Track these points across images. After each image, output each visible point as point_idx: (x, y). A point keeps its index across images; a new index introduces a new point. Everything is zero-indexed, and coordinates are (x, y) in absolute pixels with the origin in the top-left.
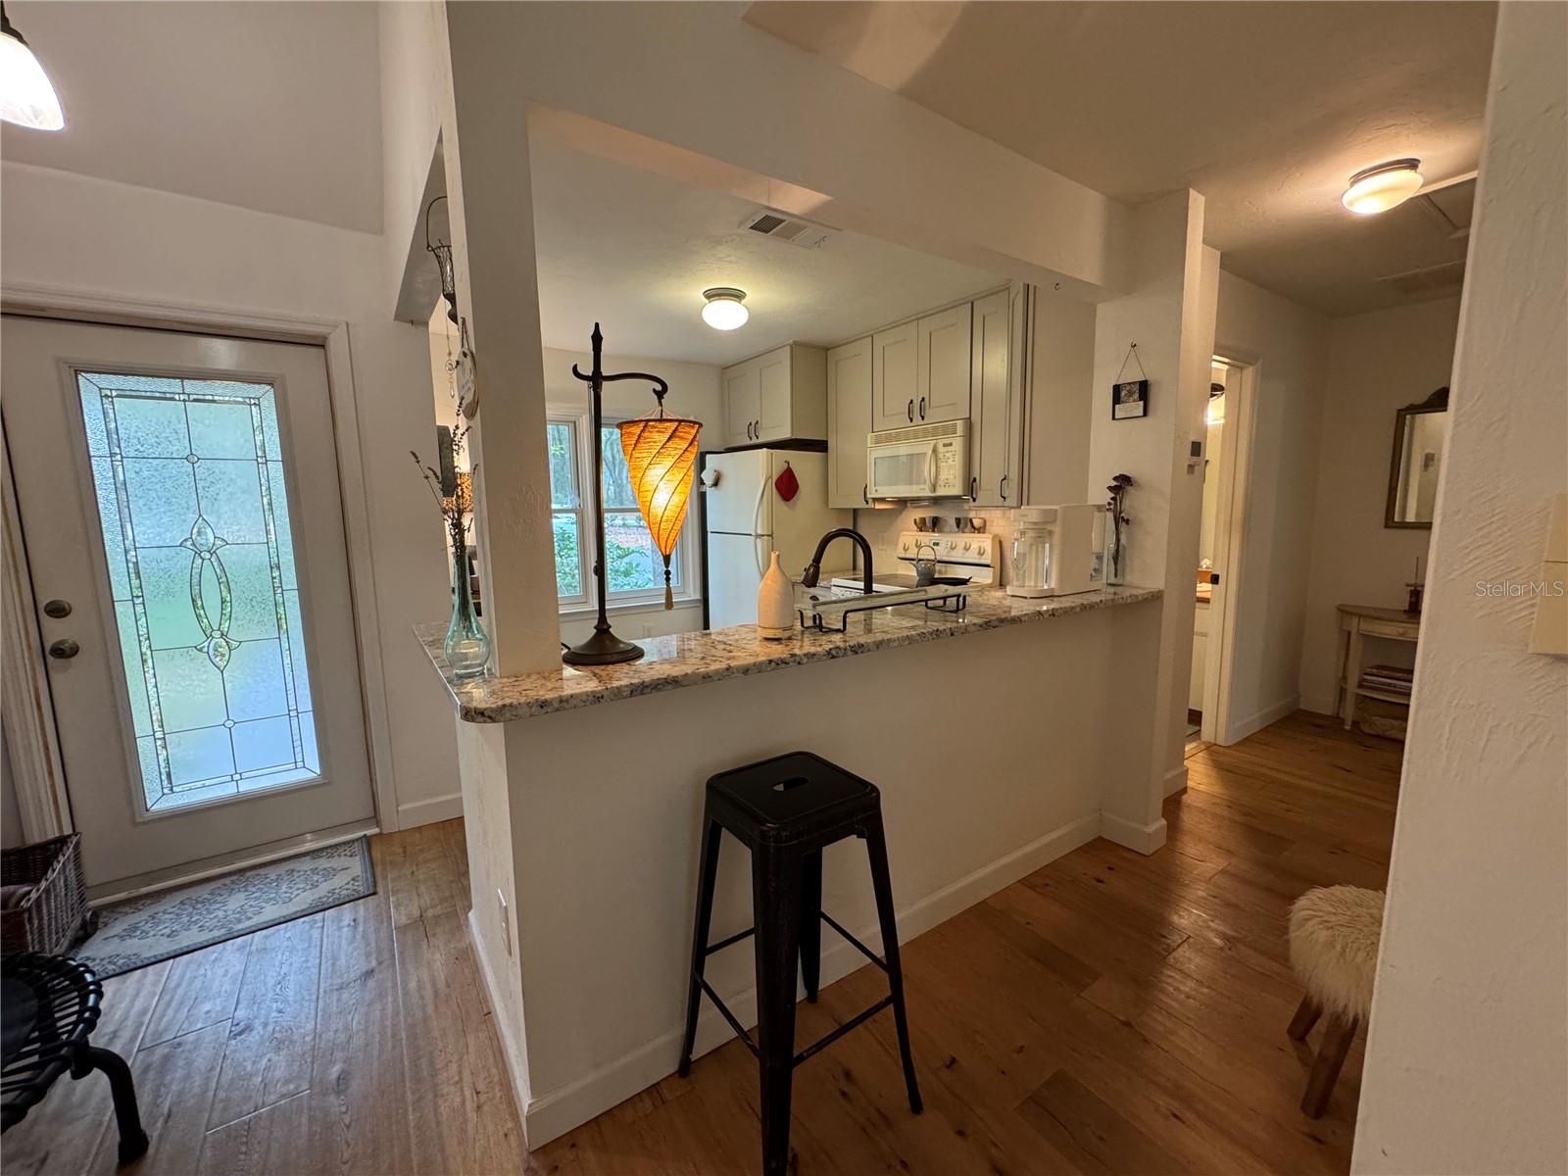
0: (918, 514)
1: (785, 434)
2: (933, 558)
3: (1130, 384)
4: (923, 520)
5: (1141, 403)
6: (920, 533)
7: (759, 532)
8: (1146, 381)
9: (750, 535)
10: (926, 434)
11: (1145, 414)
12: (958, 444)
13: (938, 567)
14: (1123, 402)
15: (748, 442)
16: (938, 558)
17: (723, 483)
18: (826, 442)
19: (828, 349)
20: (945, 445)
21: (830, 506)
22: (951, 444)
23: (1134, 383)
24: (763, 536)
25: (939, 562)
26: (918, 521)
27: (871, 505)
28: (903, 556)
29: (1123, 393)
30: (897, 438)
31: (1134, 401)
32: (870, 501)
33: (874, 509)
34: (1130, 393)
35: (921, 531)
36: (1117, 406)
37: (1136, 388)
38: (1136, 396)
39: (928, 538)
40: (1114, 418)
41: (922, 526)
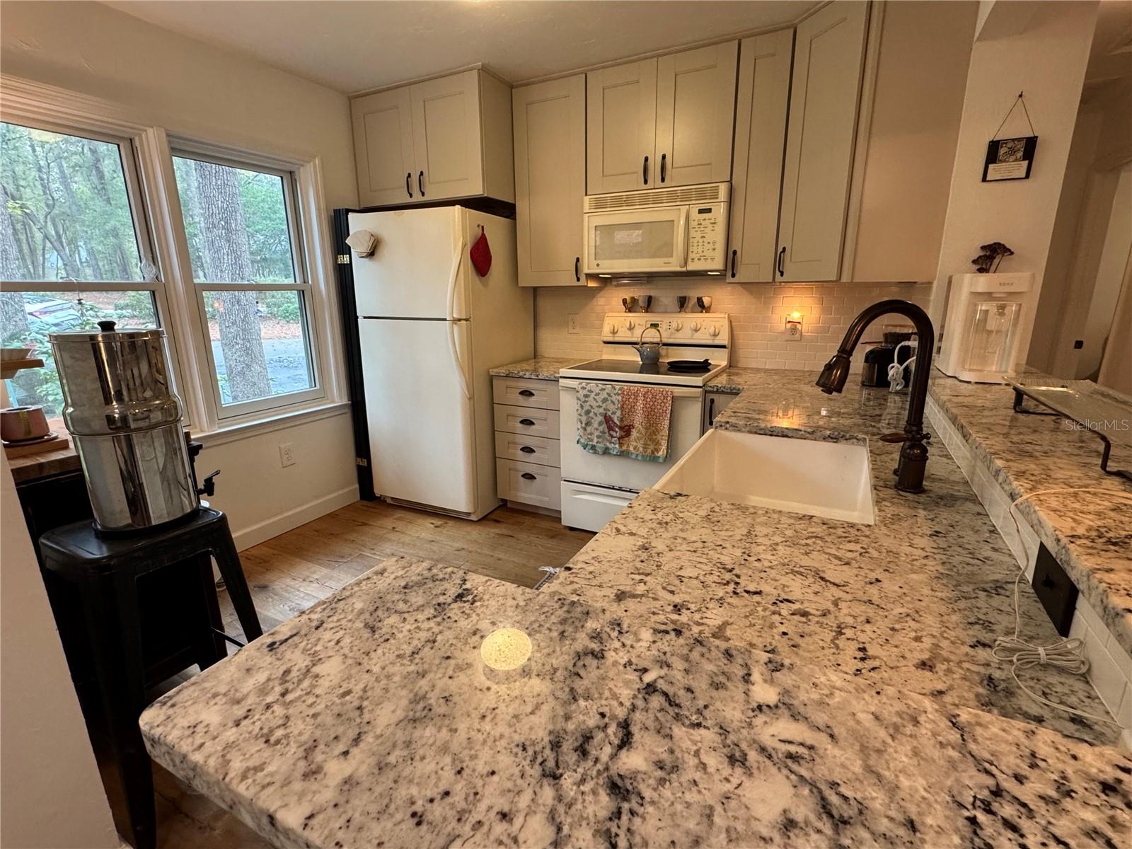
0: (628, 294)
1: (475, 189)
2: (657, 340)
3: (1013, 140)
4: (634, 300)
5: (1026, 163)
6: (631, 314)
7: (455, 316)
8: (1036, 137)
9: (445, 320)
10: (672, 198)
11: (1027, 176)
12: (720, 211)
13: (663, 350)
14: (1001, 161)
15: (409, 200)
16: (665, 340)
17: (384, 252)
18: (514, 206)
19: (512, 87)
20: (701, 211)
21: (520, 285)
22: (709, 211)
23: (1019, 140)
24: (460, 320)
25: (665, 345)
26: (628, 301)
27: (583, 282)
28: (611, 339)
29: (1002, 151)
30: (629, 202)
31: (1016, 160)
32: (583, 278)
33: (586, 286)
34: (1012, 151)
35: (630, 311)
36: (991, 166)
37: (1021, 145)
38: (1020, 154)
39: (640, 319)
40: (984, 179)
41: (630, 306)
